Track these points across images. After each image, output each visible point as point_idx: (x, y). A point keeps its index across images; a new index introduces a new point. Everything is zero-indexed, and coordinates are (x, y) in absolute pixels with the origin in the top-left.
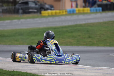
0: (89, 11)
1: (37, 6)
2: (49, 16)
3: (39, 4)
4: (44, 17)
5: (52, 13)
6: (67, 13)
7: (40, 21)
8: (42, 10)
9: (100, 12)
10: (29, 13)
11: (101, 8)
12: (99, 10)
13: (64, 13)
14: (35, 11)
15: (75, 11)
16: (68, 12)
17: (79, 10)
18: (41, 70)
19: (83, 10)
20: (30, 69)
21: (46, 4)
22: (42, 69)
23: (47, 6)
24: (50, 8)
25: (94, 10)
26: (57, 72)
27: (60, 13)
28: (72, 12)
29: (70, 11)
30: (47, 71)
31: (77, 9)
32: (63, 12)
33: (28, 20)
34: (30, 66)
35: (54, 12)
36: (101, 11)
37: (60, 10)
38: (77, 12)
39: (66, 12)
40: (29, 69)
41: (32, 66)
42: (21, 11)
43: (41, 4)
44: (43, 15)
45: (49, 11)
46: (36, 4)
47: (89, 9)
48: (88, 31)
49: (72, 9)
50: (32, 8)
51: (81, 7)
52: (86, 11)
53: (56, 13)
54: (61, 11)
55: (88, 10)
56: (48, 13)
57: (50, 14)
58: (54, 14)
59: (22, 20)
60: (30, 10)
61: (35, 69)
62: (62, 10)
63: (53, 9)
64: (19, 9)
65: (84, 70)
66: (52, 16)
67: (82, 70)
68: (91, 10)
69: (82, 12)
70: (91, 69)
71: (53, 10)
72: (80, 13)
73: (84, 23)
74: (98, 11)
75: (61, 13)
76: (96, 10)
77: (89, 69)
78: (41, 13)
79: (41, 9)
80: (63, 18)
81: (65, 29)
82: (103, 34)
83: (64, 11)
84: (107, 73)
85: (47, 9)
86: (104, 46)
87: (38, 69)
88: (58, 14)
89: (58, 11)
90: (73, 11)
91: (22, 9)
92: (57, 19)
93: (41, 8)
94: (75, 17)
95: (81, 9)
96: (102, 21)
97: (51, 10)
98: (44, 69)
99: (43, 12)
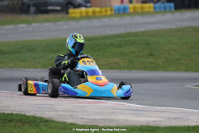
0: (152, 10)
2: (82, 18)
4: (74, 19)
5: (87, 12)
6: (113, 12)
7: (66, 27)
8: (70, 8)
9: (170, 11)
10: (47, 12)
11: (172, 5)
12: (170, 7)
13: (109, 13)
14: (59, 8)
15: (128, 8)
16: (115, 10)
17: (134, 8)
18: (60, 113)
19: (142, 8)
20: (41, 110)
22: (63, 111)
24: (84, 4)
25: (160, 8)
26: (88, 116)
27: (101, 12)
28: (122, 11)
29: (119, 9)
30: (71, 113)
31: (131, 6)
32: (106, 11)
33: (46, 24)
34: (43, 106)
35: (90, 10)
36: (173, 9)
37: (100, 7)
38: (131, 10)
39: (111, 10)
40: (39, 111)
41: (46, 106)
42: (33, 9)
44: (71, 15)
45: (83, 9)
47: (152, 5)
48: (148, 44)
49: (121, 7)
50: (53, 4)
51: (137, 2)
52: (147, 10)
53: (94, 12)
54: (104, 9)
55: (150, 8)
56: (81, 13)
57: (84, 15)
58: (91, 14)
59: (34, 25)
60: (50, 8)
61: (51, 111)
62: (105, 6)
63: (88, 5)
64: (29, 6)
65: (135, 112)
66: (87, 17)
67: (133, 112)
68: (155, 8)
69: (139, 10)
70: (148, 111)
71: (90, 7)
72: (135, 13)
73: (142, 29)
74: (168, 9)
75: (104, 13)
76: (165, 8)
77: (145, 111)
78: (67, 13)
79: (69, 6)
80: (106, 21)
81: (108, 41)
82: (175, 50)
83: (109, 9)
84: (176, 118)
85: (79, 6)
86: (176, 70)
87: (56, 111)
88: (97, 14)
89: (98, 9)
90: (125, 9)
91: (34, 5)
92: (95, 22)
93: (69, 4)
94: (126, 20)
95: (139, 5)
96: (174, 27)
97: (86, 7)
98: (65, 111)
99: (71, 11)
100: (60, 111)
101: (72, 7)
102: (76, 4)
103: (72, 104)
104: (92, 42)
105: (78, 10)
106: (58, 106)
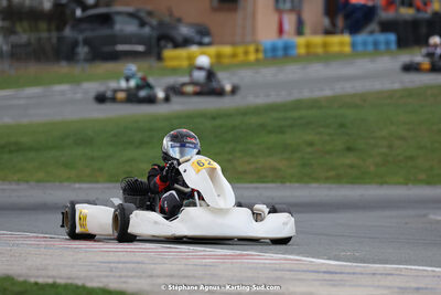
0: (348, 49)
1: (147, 30)
3: (154, 22)
4: (175, 71)
6: (261, 56)
8: (165, 47)
9: (388, 51)
10: (115, 57)
11: (392, 37)
12: (388, 43)
13: (252, 57)
14: (140, 48)
15: (294, 46)
16: (265, 51)
17: (308, 45)
19: (325, 45)
20: (118, 274)
21: (179, 20)
23: (185, 30)
24: (197, 38)
25: (365, 43)
27: (234, 55)
28: (280, 53)
29: (274, 49)
31: (301, 40)
32: (246, 53)
34: (120, 265)
35: (211, 51)
36: (393, 47)
37: (233, 44)
38: (302, 51)
39: (257, 51)
40: (114, 277)
41: (128, 265)
42: (83, 50)
43: (161, 24)
44: (169, 64)
45: (194, 49)
46: (142, 24)
47: (346, 38)
48: (342, 126)
49: (280, 43)
50: (128, 39)
51: (315, 32)
52: (335, 49)
53: (219, 56)
54: (240, 50)
55: (342, 44)
56: (190, 58)
59: (87, 85)
60: (120, 47)
61: (140, 277)
62: (243, 43)
63: (206, 40)
64: (75, 44)
65: (327, 276)
68: (353, 45)
69: (320, 50)
70: (354, 273)
71: (209, 44)
72: (311, 56)
73: (328, 93)
74: (382, 47)
75: (241, 58)
76: (376, 44)
77: (349, 273)
78: (160, 58)
79: (163, 43)
80: (247, 75)
81: (254, 120)
83: (252, 48)
85: (186, 42)
87: (151, 276)
88: (226, 61)
89: (227, 50)
90: (287, 48)
91: (86, 42)
93: (162, 39)
94: (291, 72)
95: (319, 39)
97: (201, 44)
99: (169, 53)
100: (159, 276)
101: (170, 45)
102: (180, 39)
103: (184, 262)
104: (218, 122)
105: (182, 52)
106: (153, 266)
